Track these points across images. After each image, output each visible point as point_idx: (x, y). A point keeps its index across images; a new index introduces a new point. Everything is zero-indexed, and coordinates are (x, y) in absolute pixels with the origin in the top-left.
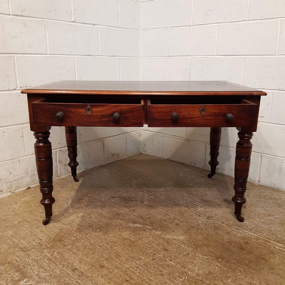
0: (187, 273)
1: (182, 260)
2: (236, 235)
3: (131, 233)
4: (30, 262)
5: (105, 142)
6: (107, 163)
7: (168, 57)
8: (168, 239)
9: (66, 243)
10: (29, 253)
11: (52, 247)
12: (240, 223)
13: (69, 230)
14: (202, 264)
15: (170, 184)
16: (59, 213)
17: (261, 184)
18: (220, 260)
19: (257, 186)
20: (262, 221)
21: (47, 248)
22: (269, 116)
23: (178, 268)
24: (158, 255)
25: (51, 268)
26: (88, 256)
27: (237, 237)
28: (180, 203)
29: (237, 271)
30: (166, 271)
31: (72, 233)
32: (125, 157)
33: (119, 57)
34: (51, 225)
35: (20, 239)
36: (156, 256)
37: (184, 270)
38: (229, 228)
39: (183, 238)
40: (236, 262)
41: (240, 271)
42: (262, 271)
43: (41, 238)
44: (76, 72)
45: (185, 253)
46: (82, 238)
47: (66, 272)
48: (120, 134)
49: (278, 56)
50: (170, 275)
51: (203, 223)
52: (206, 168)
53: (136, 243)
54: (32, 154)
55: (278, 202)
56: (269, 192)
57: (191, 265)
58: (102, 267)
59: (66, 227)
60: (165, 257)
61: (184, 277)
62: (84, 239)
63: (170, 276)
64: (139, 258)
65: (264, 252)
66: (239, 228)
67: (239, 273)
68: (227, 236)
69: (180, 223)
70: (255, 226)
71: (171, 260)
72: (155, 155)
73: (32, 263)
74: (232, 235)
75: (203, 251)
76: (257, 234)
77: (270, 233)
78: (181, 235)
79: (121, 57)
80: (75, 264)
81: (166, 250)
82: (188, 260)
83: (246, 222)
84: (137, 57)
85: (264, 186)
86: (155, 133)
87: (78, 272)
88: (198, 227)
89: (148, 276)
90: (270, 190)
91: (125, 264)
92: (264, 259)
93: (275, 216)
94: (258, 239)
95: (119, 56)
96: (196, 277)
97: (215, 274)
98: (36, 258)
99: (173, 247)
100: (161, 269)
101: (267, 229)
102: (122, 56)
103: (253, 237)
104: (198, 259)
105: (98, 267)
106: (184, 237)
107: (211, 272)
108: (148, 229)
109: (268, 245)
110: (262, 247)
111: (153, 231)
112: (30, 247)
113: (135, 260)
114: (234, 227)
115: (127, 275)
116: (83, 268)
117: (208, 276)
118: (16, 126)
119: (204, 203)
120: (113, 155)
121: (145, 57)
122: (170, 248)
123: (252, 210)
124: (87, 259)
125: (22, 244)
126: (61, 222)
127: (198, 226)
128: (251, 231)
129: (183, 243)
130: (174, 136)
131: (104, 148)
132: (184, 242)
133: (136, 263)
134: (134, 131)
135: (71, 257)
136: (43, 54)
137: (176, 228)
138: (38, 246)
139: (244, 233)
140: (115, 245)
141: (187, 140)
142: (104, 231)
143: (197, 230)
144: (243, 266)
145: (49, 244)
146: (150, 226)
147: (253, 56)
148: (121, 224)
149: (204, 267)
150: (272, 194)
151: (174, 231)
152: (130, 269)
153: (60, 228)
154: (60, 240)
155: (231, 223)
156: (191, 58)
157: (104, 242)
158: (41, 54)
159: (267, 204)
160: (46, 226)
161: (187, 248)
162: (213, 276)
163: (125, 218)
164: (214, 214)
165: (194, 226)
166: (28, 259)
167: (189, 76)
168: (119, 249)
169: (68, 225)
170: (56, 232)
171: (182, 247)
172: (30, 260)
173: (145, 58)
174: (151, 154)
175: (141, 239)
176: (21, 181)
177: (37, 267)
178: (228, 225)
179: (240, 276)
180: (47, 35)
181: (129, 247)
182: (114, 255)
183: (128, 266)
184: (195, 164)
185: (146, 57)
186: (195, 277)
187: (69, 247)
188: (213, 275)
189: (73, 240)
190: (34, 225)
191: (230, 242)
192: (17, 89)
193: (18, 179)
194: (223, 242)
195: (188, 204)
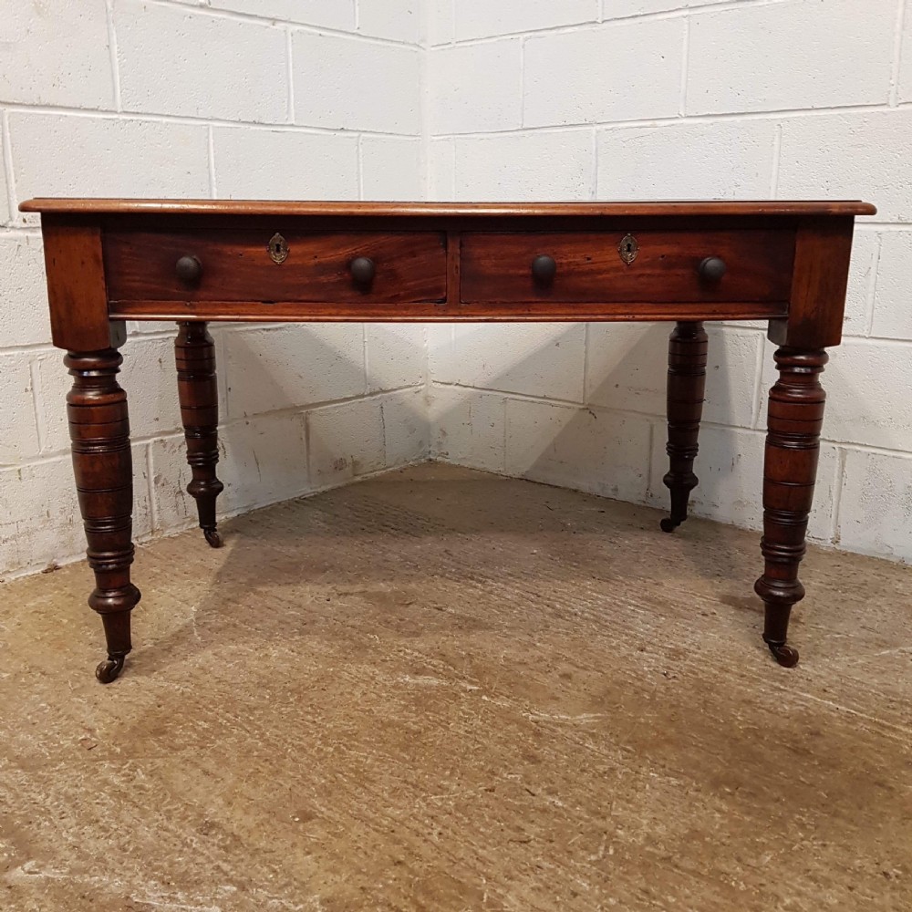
0: (612, 835)
1: (591, 790)
2: (775, 708)
3: (406, 706)
4: (48, 803)
5: (312, 419)
6: (320, 490)
7: (521, 133)
8: (536, 722)
9: (179, 741)
10: (45, 774)
11: (130, 753)
12: (785, 669)
13: (189, 698)
14: (664, 806)
15: (535, 551)
16: (155, 644)
17: (843, 549)
18: (728, 790)
19: (827, 554)
20: (860, 661)
21: (113, 756)
22: (869, 314)
23: (580, 818)
24: (505, 775)
25: (123, 824)
26: (256, 782)
27: (777, 714)
28: (572, 611)
29: (791, 826)
30: (538, 830)
31: (201, 706)
32: (377, 472)
33: (356, 134)
34: (126, 682)
35: (18, 727)
36: (497, 778)
37: (600, 823)
38: (749, 686)
39: (592, 721)
40: (785, 796)
41: (802, 826)
42: (880, 825)
43: (92, 724)
44: (214, 179)
45: (601, 768)
46: (236, 724)
47: (179, 837)
48: (363, 396)
49: (896, 109)
50: (551, 841)
51: (654, 670)
52: (652, 503)
53: (428, 738)
54: (64, 452)
55: (906, 602)
56: (873, 571)
57: (625, 809)
58: (307, 817)
59: (179, 689)
60: (529, 783)
61: (602, 848)
62: (241, 726)
63: (553, 844)
64: (439, 787)
65: (881, 762)
66: (782, 687)
67: (797, 833)
68: (744, 712)
69: (575, 672)
70: (835, 678)
71: (551, 792)
72: (478, 466)
73: (58, 806)
74: (760, 708)
75: (662, 762)
76: (847, 706)
77: (892, 701)
78: (584, 711)
79: (363, 135)
80: (212, 810)
81: (534, 759)
82: (611, 791)
83: (804, 667)
84: (418, 138)
85: (853, 554)
86: (478, 391)
87: (220, 837)
88: (639, 684)
89: (473, 845)
90: (877, 567)
91: (389, 807)
92: (881, 784)
93: (902, 648)
94: (851, 719)
95: (358, 131)
96: (648, 849)
97: (712, 836)
98: (71, 791)
99: (558, 751)
100: (519, 822)
101: (880, 687)
102: (365, 131)
103: (835, 715)
104: (647, 786)
105: (294, 817)
107: (699, 829)
108: (465, 691)
109: (890, 738)
110: (870, 745)
111: (484, 698)
112: (50, 753)
113: (424, 795)
114: (764, 683)
115: (398, 842)
116: (239, 820)
117: (688, 845)
118: (8, 353)
119: (655, 608)
120: (339, 465)
121: (442, 138)
122: (545, 751)
123: (821, 629)
124: (252, 792)
125: (24, 744)
126: (160, 673)
127: (640, 680)
128: (827, 694)
129: (593, 735)
130: (544, 397)
131: (308, 438)
132: (595, 731)
133: (428, 804)
134: (410, 386)
135: (198, 784)
136: (102, 111)
137: (564, 689)
138: (79, 750)
139: (801, 703)
140: (352, 746)
141: (589, 409)
142: (311, 699)
143: (636, 693)
144: (808, 810)
145: (120, 744)
146: (471, 683)
147: (809, 114)
148: (373, 678)
149: (672, 815)
150: (884, 578)
151: (557, 699)
152: (407, 822)
153: (160, 692)
154: (158, 732)
155: (754, 669)
156: (598, 132)
157: (312, 734)
158: (93, 110)
159: (869, 610)
160: (108, 685)
161: (605, 752)
162: (705, 844)
163: (383, 657)
164: (693, 644)
165: (626, 682)
166: (43, 795)
167: (593, 193)
168: (366, 758)
169: (188, 681)
170: (143, 706)
171: (587, 747)
172: (48, 796)
173: (443, 140)
174: (467, 464)
175: (444, 724)
176: (27, 542)
177: (74, 821)
178: (742, 676)
179: (805, 842)
180: (116, 46)
181: (402, 751)
182: (350, 778)
183: (400, 815)
184: (616, 490)
185: (446, 137)
186: (642, 847)
187: (190, 753)
188: (708, 839)
189: (204, 729)
190: (66, 682)
191: (757, 734)
192: (10, 224)
193: (14, 538)
194: (732, 730)
195: (601, 612)
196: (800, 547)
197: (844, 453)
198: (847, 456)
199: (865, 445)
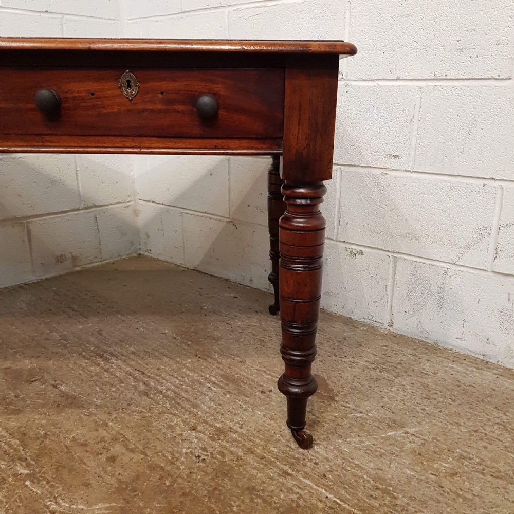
2: (272, 497)
5: (31, 227)
6: (44, 277)
7: (181, 15)
12: (301, 450)
17: (396, 332)
19: (383, 336)
20: (367, 443)
22: (413, 153)
27: (270, 504)
28: (160, 388)
32: (94, 264)
33: (60, 16)
38: (261, 471)
39: (102, 512)
48: (78, 210)
51: (191, 452)
55: (426, 381)
56: (412, 352)
66: (290, 471)
68: (243, 502)
69: (122, 454)
70: (339, 461)
72: (170, 260)
74: (258, 496)
76: (336, 494)
77: (378, 489)
78: (103, 499)
79: (66, 16)
83: (318, 449)
84: (116, 21)
85: (401, 335)
86: (166, 207)
88: (169, 468)
90: (415, 347)
93: (406, 429)
95: (60, 13)
101: (373, 472)
102: (68, 14)
103: (321, 505)
106: (107, 505)
108: (15, 475)
111: (28, 483)
114: (276, 466)
119: (227, 385)
120: (60, 259)
121: (133, 21)
123: (349, 407)
127: (172, 463)
128: (324, 481)
130: (205, 213)
131: (30, 240)
134: (119, 203)
137: (102, 473)
139: (297, 490)
141: (232, 222)
143: (161, 478)
146: (27, 466)
150: (417, 358)
151: (88, 485)
155: (275, 450)
156: (229, 12)
159: (394, 389)
164: (239, 422)
165: (158, 466)
173: (134, 23)
174: (162, 258)
178: (263, 458)
184: (251, 280)
185: (136, 20)
195: (182, 389)
196: (311, 352)
197: (395, 260)
198: (398, 263)
199: (410, 255)
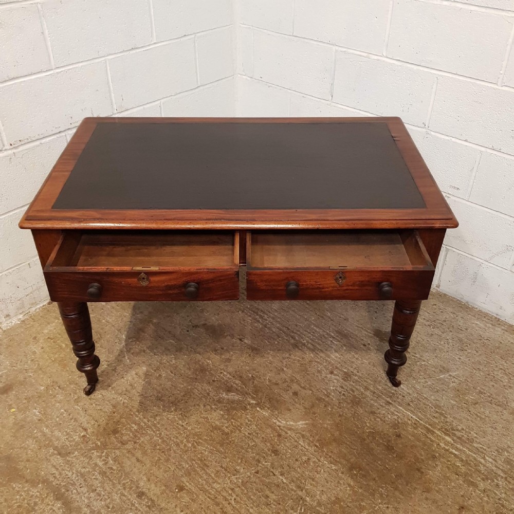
0: (304, 500)
1: (299, 473)
2: (385, 417)
3: (223, 415)
4: (74, 478)
7: (292, 38)
8: (279, 427)
9: (125, 438)
10: (70, 459)
11: (105, 445)
12: (394, 388)
13: (127, 407)
14: (327, 482)
16: (108, 365)
17: (441, 291)
18: (355, 472)
19: (433, 295)
20: (429, 383)
21: (97, 448)
22: (469, 190)
23: (292, 490)
24: (264, 463)
25: (106, 492)
26: (159, 466)
27: (384, 422)
29: (377, 495)
30: (274, 497)
31: (132, 413)
34: (97, 394)
35: (54, 427)
36: (260, 465)
37: (300, 493)
38: (376, 401)
39: (303, 426)
40: (378, 477)
41: (381, 496)
42: (413, 496)
43: (85, 425)
44: (112, 88)
45: (304, 458)
46: (148, 427)
47: (129, 500)
49: (500, 88)
50: (279, 504)
51: (335, 389)
53: (231, 438)
55: (461, 336)
56: (451, 310)
57: (311, 485)
58: (181, 489)
59: (122, 400)
60: (273, 468)
61: (299, 508)
62: (151, 428)
63: (280, 506)
64: (236, 470)
65: (422, 455)
66: (391, 401)
67: (378, 500)
68: (371, 420)
69: (300, 390)
71: (282, 475)
73: (78, 480)
74: (378, 417)
75: (330, 454)
76: (416, 415)
77: (437, 412)
78: (301, 419)
80: (142, 484)
81: (276, 452)
82: (307, 473)
83: (403, 387)
84: (231, 26)
85: (445, 295)
87: (146, 500)
88: (327, 399)
89: (248, 506)
90: (454, 306)
91: (214, 483)
92: (419, 470)
93: (450, 373)
94: (416, 425)
96: (317, 508)
97: (344, 501)
98: (83, 470)
99: (287, 446)
100: (268, 492)
101: (434, 402)
102: (199, 32)
103: (410, 422)
104: (322, 470)
105: (176, 489)
106: (304, 422)
107: (339, 497)
108: (249, 404)
109: (430, 438)
110: (421, 444)
111: (258, 409)
112: (70, 445)
113: (229, 475)
114: (383, 399)
115: (218, 504)
116: (154, 490)
117: (334, 507)
119: (342, 339)
121: (245, 26)
122: (281, 448)
123: (417, 357)
124: (158, 473)
125: (58, 439)
126: (112, 388)
127: (328, 396)
128: (409, 407)
129: (303, 436)
132: (304, 433)
133: (231, 481)
135: (135, 467)
136: (44, 72)
137: (294, 402)
138: (83, 443)
139: (396, 413)
140: (199, 442)
142: (181, 409)
143: (325, 406)
144: (386, 486)
145: (100, 439)
146: (253, 398)
147: (454, 76)
148: (208, 394)
149: (330, 489)
150: (455, 316)
151: (290, 410)
152: (221, 492)
153: (113, 402)
154: (115, 432)
155: (380, 388)
156: (336, 50)
157: (182, 434)
158: (39, 72)
159: (442, 343)
160: (89, 397)
161: (307, 447)
162: (341, 507)
163: (213, 378)
164: (355, 368)
165: (321, 398)
166: (71, 473)
167: (332, 84)
168: (205, 451)
169: (125, 394)
170: (107, 412)
171: (300, 444)
172: (73, 473)
173: (246, 28)
175: (239, 428)
177: (86, 490)
178: (374, 393)
179: (380, 505)
180: (47, 31)
181: (221, 446)
182: (198, 464)
183: (219, 488)
185: (248, 26)
186: (315, 508)
187: (129, 446)
188: (342, 503)
189: (135, 429)
190: (71, 394)
191: (373, 434)
192: (4, 149)
193: (31, 293)
194: (363, 433)
195: (316, 342)
197: (447, 250)
198: (449, 252)
